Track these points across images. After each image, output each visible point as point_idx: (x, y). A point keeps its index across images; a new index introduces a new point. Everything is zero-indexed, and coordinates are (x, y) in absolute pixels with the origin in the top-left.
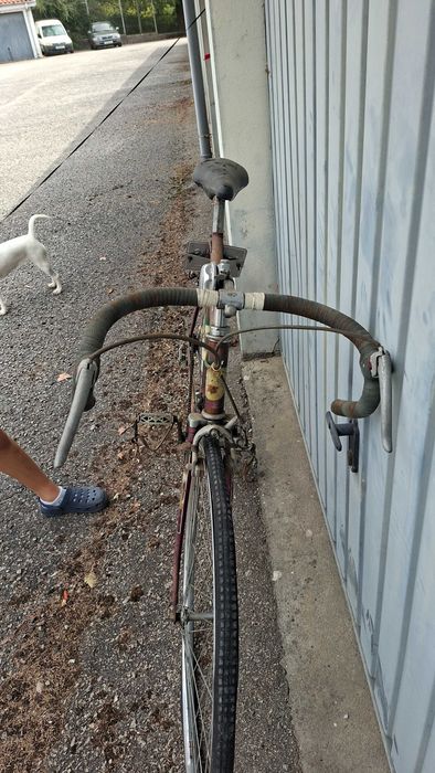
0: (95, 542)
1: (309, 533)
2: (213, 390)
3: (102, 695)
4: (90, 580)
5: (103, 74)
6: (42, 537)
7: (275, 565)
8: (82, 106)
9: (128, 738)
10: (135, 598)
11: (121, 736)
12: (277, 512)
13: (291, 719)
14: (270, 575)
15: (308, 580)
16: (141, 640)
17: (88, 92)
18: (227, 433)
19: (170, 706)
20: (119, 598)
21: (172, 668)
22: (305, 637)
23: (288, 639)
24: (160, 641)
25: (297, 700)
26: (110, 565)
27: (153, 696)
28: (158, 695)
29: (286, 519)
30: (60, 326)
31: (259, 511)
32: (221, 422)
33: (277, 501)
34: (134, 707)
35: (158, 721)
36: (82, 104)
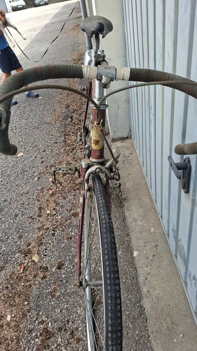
0: (38, 237)
1: (153, 230)
2: (97, 142)
3: (43, 322)
4: (36, 258)
5: (40, 17)
6: (10, 236)
7: (134, 248)
8: (30, 31)
9: (56, 348)
10: (59, 268)
11: (53, 347)
12: (134, 219)
13: (149, 337)
14: (132, 254)
15: (154, 256)
16: (62, 291)
17: (33, 25)
18: (106, 171)
19: (80, 329)
20: (51, 267)
21: (80, 307)
22: (154, 289)
23: (144, 290)
24: (73, 292)
25: (152, 326)
26: (46, 249)
27: (70, 323)
28: (73, 322)
29: (139, 223)
30: (20, 131)
31: (124, 219)
32: (103, 164)
33: (133, 213)
34: (60, 329)
35: (73, 337)
36: (30, 30)
